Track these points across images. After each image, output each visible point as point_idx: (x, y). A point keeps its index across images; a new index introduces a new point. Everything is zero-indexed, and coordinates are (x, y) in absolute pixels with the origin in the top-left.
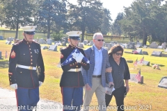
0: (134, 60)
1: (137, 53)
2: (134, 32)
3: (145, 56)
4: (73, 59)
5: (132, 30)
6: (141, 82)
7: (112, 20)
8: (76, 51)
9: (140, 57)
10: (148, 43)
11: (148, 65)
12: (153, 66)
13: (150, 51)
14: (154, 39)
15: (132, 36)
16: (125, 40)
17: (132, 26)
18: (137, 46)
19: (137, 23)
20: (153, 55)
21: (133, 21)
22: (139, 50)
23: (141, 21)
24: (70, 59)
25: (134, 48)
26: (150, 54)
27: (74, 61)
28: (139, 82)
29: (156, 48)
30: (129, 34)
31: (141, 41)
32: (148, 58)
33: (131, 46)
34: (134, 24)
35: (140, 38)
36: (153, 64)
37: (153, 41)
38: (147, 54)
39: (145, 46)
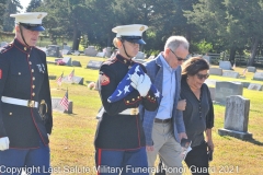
0: (58, 75)
1: (63, 64)
2: (58, 29)
3: (76, 68)
4: (131, 88)
5: (55, 25)
6: (69, 112)
7: (21, 8)
8: (137, 69)
9: (67, 70)
10: (81, 47)
11: (81, 83)
12: (89, 85)
13: (84, 60)
14: (92, 41)
15: (55, 36)
16: (44, 42)
17: (56, 19)
18: (64, 52)
19: (63, 14)
20: (88, 67)
21: (57, 10)
22: (66, 59)
23: (70, 11)
24: (126, 89)
25: (58, 55)
26: (84, 65)
27: (134, 92)
28: (65, 112)
29: (95, 56)
30: (50, 32)
31: (70, 45)
32: (80, 72)
33: (54, 52)
34: (58, 15)
35: (69, 40)
36: (88, 82)
37: (89, 44)
38: (79, 65)
39: (77, 53)
